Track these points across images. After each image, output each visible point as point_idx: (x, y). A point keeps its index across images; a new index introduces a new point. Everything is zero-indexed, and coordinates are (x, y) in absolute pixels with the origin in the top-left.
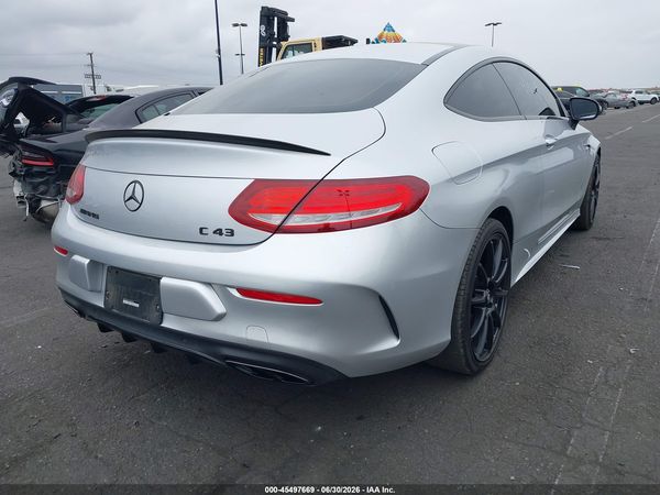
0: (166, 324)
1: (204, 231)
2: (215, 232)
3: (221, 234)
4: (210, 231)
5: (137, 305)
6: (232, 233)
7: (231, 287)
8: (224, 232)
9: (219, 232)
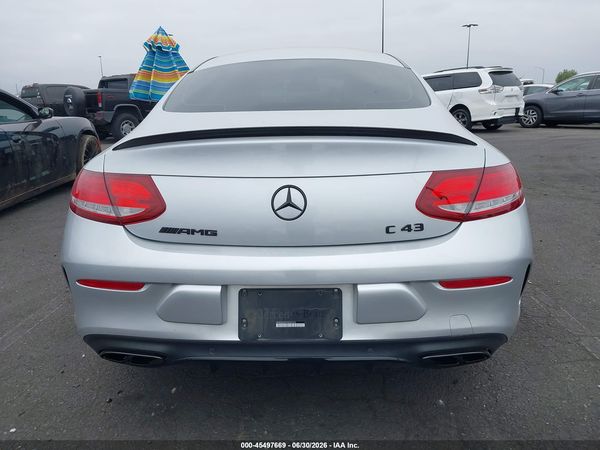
0: (346, 337)
1: (391, 230)
2: (403, 229)
3: (410, 230)
4: (398, 229)
5: (303, 325)
6: (421, 227)
7: (434, 281)
8: (413, 227)
9: (408, 228)
